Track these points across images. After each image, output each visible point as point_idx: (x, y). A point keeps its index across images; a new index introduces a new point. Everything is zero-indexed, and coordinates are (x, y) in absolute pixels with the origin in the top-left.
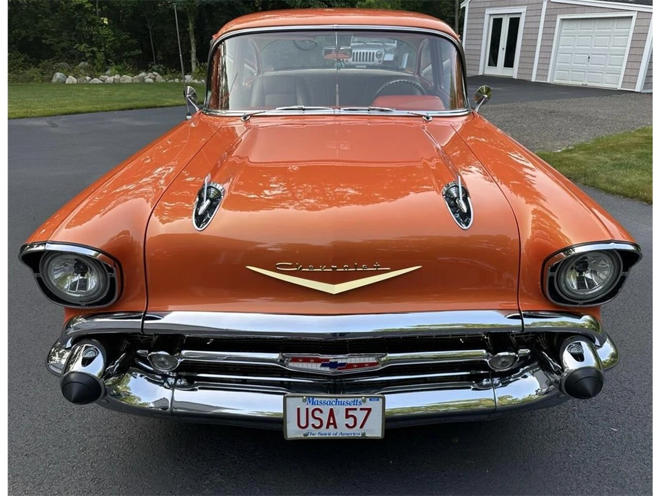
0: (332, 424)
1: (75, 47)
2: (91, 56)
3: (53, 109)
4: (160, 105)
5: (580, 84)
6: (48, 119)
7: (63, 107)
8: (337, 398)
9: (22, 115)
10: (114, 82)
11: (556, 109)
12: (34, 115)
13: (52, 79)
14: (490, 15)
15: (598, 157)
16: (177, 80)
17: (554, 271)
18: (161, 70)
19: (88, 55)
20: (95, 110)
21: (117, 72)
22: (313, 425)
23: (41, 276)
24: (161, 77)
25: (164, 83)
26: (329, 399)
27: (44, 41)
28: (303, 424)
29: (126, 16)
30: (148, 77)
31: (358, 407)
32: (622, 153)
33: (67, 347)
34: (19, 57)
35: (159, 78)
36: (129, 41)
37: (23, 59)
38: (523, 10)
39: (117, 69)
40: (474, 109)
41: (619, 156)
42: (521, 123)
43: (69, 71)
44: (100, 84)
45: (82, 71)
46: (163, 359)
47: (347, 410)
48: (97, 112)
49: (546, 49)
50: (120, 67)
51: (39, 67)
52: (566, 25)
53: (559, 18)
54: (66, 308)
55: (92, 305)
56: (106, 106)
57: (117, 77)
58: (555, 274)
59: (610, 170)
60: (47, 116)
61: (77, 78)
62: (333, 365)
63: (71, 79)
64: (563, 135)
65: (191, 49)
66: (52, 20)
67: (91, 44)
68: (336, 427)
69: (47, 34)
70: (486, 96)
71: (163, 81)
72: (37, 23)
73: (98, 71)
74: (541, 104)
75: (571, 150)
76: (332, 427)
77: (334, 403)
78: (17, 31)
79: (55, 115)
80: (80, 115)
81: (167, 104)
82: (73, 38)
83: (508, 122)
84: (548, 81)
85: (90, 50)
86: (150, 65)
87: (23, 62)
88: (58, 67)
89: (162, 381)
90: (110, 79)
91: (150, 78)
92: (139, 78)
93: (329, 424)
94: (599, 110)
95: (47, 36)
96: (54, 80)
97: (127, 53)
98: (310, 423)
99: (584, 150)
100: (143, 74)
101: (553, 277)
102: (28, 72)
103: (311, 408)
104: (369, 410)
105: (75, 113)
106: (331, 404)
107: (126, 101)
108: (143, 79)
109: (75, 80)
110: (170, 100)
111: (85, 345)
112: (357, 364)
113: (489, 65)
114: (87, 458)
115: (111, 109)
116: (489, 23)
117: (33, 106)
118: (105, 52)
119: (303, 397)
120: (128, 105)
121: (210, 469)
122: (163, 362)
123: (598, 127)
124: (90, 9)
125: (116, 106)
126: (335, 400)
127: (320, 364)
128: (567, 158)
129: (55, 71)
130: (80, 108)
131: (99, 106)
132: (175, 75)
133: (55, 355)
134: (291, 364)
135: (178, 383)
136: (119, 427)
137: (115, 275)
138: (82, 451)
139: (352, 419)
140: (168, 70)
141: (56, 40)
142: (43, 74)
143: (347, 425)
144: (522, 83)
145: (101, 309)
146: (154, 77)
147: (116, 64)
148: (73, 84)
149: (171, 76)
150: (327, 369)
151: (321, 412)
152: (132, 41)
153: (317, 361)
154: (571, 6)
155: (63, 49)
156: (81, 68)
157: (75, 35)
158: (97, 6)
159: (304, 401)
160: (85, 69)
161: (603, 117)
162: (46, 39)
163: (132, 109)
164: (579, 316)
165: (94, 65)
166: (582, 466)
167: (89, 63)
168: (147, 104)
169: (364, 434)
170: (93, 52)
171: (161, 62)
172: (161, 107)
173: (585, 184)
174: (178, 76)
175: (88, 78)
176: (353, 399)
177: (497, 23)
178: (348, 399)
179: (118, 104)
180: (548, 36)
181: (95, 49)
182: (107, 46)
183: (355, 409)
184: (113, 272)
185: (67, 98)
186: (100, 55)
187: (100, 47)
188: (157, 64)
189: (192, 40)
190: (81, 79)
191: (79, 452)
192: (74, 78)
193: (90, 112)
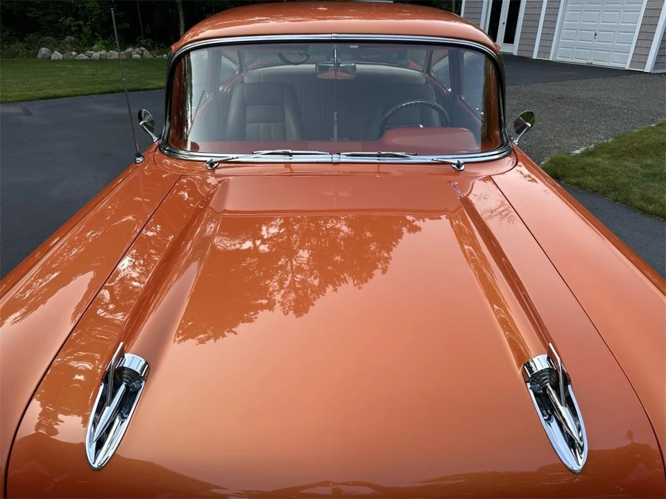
1: (60, 21)
2: (77, 30)
3: (31, 93)
4: (143, 87)
5: (584, 62)
6: (23, 104)
7: (41, 90)
10: (100, 58)
11: (565, 95)
12: (9, 100)
13: (37, 54)
15: (626, 163)
16: (165, 56)
18: (149, 44)
19: (73, 29)
20: (73, 93)
21: (104, 47)
24: (148, 52)
25: (151, 59)
27: (28, 14)
30: (135, 52)
32: (651, 157)
34: (4, 31)
35: (147, 54)
36: (117, 14)
37: (8, 33)
39: (104, 44)
41: (649, 162)
43: (55, 45)
44: (86, 60)
45: (68, 45)
48: (77, 95)
49: (550, 25)
50: (107, 42)
51: (24, 42)
56: (86, 89)
57: (104, 52)
59: (644, 182)
60: (23, 101)
61: (62, 53)
63: (57, 55)
65: (180, 23)
67: (77, 17)
71: (151, 56)
73: (85, 46)
74: (546, 87)
75: (592, 151)
79: (32, 100)
80: (58, 100)
81: (151, 86)
82: (58, 12)
84: (551, 60)
85: (76, 23)
86: (137, 40)
87: (8, 35)
88: (44, 42)
90: (96, 55)
91: (137, 53)
92: (126, 54)
94: (611, 96)
95: (32, 9)
96: (39, 56)
99: (607, 153)
100: (130, 49)
102: (13, 47)
105: (53, 98)
107: (108, 83)
108: (130, 54)
109: (61, 56)
110: (154, 82)
115: (91, 92)
117: (11, 89)
118: (91, 26)
120: (111, 87)
123: (614, 119)
125: (97, 88)
128: (590, 165)
129: (40, 46)
130: (59, 92)
131: (79, 89)
132: (163, 50)
140: (156, 45)
141: (41, 13)
142: (28, 49)
144: (522, 61)
146: (141, 52)
147: (103, 38)
148: (58, 60)
149: (159, 52)
152: (119, 14)
155: (49, 23)
156: (67, 43)
157: (60, 8)
160: (71, 43)
161: (617, 105)
162: (31, 12)
163: (113, 92)
165: (81, 39)
167: (75, 37)
170: (79, 26)
171: (149, 36)
172: (144, 90)
173: (617, 201)
174: (167, 51)
175: (74, 53)
179: (99, 86)
180: (553, 11)
181: (81, 23)
182: (93, 20)
185: (48, 79)
186: (86, 29)
187: (86, 20)
188: (145, 38)
189: (181, 13)
190: (67, 55)
192: (59, 54)
193: (70, 96)
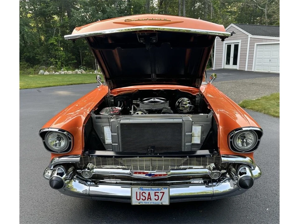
0: (149, 198)
1: (49, 60)
2: (55, 63)
3: (40, 85)
5: (267, 71)
6: (37, 89)
7: (44, 84)
8: (151, 188)
9: (27, 87)
11: (255, 82)
12: (32, 87)
13: (38, 73)
14: (226, 43)
15: (271, 102)
16: (91, 73)
17: (232, 139)
18: (84, 68)
19: (54, 63)
20: (56, 85)
22: (142, 199)
23: (45, 141)
25: (85, 74)
26: (148, 188)
27: (36, 58)
28: (138, 198)
29: (71, 47)
30: (78, 71)
31: (159, 192)
33: (52, 169)
34: (26, 64)
35: (84, 72)
36: (72, 57)
37: (27, 65)
38: (240, 41)
39: (65, 68)
40: (210, 82)
42: (239, 88)
43: (46, 69)
44: (59, 74)
45: (51, 69)
46: (87, 173)
47: (155, 193)
48: (57, 86)
49: (251, 57)
50: (67, 68)
51: (33, 68)
52: (258, 47)
53: (256, 44)
54: (52, 154)
55: (62, 152)
56: (61, 83)
57: (66, 71)
58: (232, 140)
61: (49, 72)
62: (150, 175)
63: (47, 73)
64: (257, 93)
66: (40, 49)
67: (56, 58)
68: (151, 200)
69: (38, 55)
70: (214, 77)
72: (34, 50)
73: (58, 69)
74: (249, 80)
75: (259, 99)
76: (149, 200)
77: (150, 190)
78: (26, 54)
79: (40, 88)
80: (50, 87)
81: (87, 82)
82: (48, 56)
83: (233, 88)
84: (253, 71)
85: (55, 61)
86: (80, 67)
88: (41, 68)
89: (86, 183)
90: (63, 73)
91: (80, 72)
92: (75, 72)
93: (148, 198)
94: (275, 83)
95: (38, 56)
96: (39, 73)
97: (70, 62)
98: (141, 198)
99: (265, 99)
100: (77, 70)
101: (232, 141)
102: (29, 70)
103: (142, 192)
104: (164, 193)
105: (48, 87)
106: (149, 190)
107: (69, 81)
108: (77, 72)
109: (48, 73)
111: (58, 168)
112: (159, 175)
113: (226, 64)
114: (54, 216)
115: (63, 84)
116: (225, 47)
117: (31, 84)
118: (61, 62)
119: (138, 187)
120: (71, 83)
121: (102, 220)
122: (87, 174)
123: (273, 90)
124: (56, 45)
125: (65, 83)
126: (150, 188)
127: (145, 175)
128: (257, 103)
129: (40, 70)
130: (51, 84)
131: (58, 84)
132: (90, 71)
133: (46, 172)
134: (134, 175)
135: (91, 184)
136: (67, 205)
137: (71, 141)
138: (53, 213)
139: (157, 196)
140: (87, 68)
141: (41, 57)
142: (35, 71)
143: (155, 199)
144: (241, 72)
145: (65, 154)
147: (65, 66)
148: (47, 75)
150: (148, 177)
151: (145, 193)
152: (73, 57)
153: (144, 173)
154: (260, 39)
155: (44, 61)
156: (51, 68)
157: (49, 55)
158: (59, 43)
159: (139, 189)
160: (53, 68)
161: (276, 86)
162: (37, 57)
163: (72, 85)
164: (245, 158)
165: (56, 67)
166: (252, 221)
167: (54, 66)
168: (78, 82)
169: (162, 203)
170: (56, 62)
171: (85, 65)
172: (84, 84)
173: (265, 113)
174: (92, 71)
175: (54, 72)
176: (157, 188)
177: (229, 47)
178: (155, 188)
179: (66, 82)
180: (252, 52)
181: (57, 60)
182: (62, 59)
183: (158, 192)
184: (71, 140)
185: (45, 80)
186: (59, 63)
187: (59, 60)
188: (83, 66)
190: (51, 73)
191: (51, 214)
192: (47, 72)
193: (55, 86)
